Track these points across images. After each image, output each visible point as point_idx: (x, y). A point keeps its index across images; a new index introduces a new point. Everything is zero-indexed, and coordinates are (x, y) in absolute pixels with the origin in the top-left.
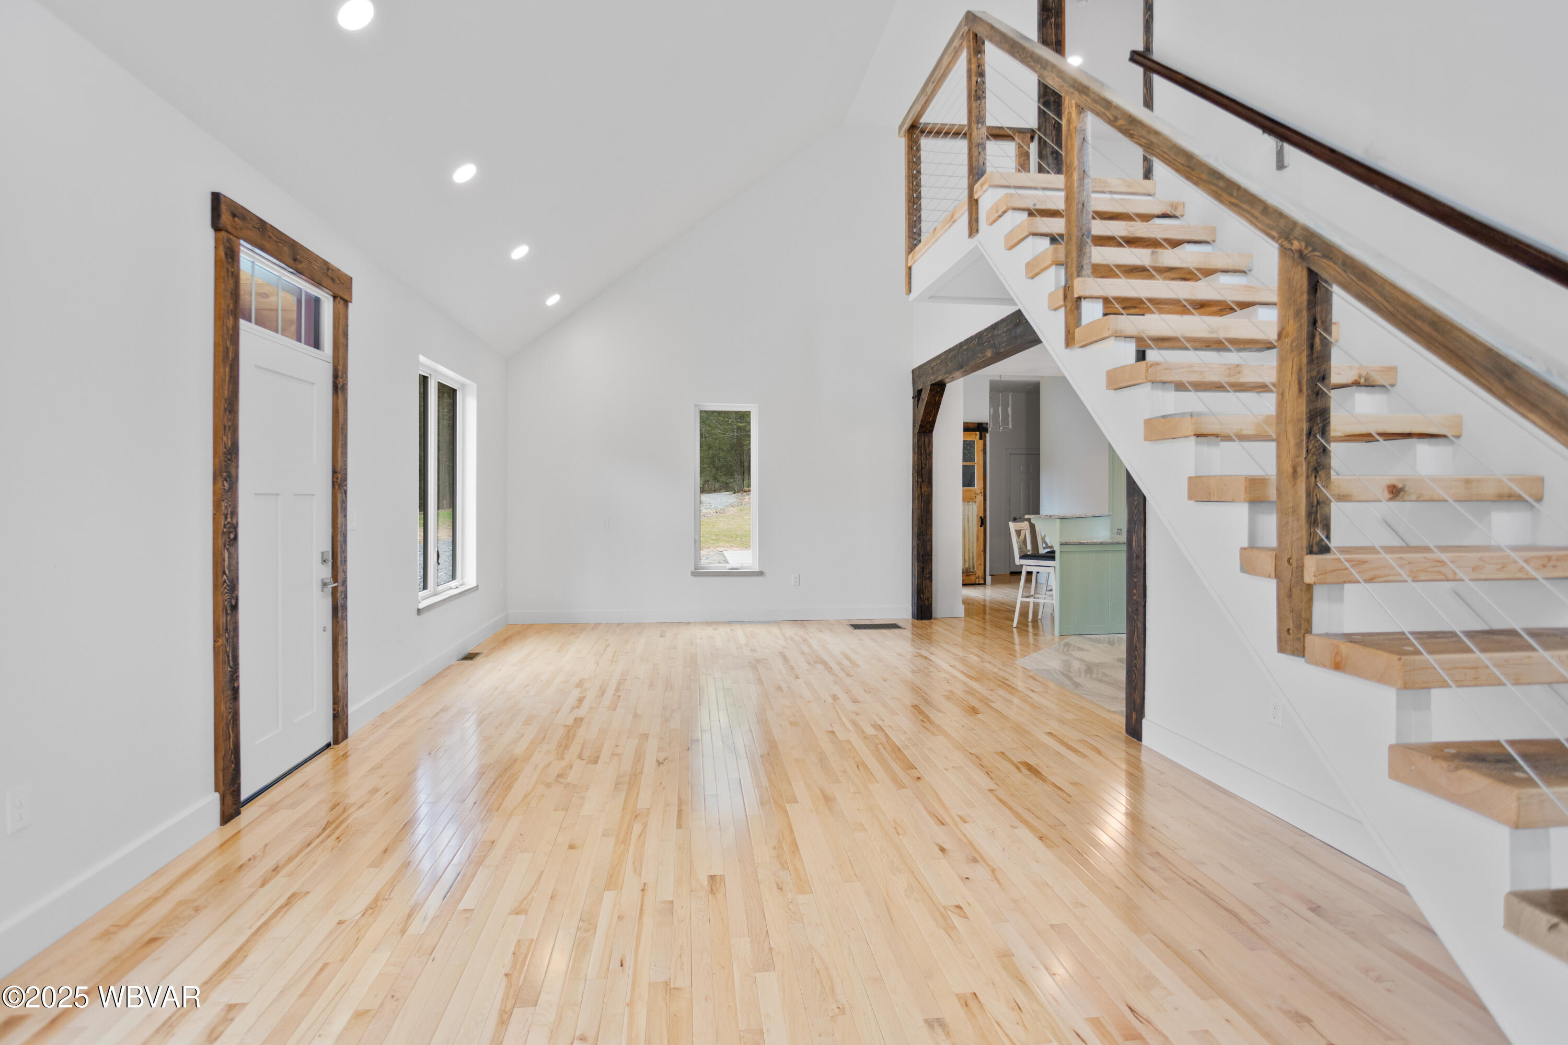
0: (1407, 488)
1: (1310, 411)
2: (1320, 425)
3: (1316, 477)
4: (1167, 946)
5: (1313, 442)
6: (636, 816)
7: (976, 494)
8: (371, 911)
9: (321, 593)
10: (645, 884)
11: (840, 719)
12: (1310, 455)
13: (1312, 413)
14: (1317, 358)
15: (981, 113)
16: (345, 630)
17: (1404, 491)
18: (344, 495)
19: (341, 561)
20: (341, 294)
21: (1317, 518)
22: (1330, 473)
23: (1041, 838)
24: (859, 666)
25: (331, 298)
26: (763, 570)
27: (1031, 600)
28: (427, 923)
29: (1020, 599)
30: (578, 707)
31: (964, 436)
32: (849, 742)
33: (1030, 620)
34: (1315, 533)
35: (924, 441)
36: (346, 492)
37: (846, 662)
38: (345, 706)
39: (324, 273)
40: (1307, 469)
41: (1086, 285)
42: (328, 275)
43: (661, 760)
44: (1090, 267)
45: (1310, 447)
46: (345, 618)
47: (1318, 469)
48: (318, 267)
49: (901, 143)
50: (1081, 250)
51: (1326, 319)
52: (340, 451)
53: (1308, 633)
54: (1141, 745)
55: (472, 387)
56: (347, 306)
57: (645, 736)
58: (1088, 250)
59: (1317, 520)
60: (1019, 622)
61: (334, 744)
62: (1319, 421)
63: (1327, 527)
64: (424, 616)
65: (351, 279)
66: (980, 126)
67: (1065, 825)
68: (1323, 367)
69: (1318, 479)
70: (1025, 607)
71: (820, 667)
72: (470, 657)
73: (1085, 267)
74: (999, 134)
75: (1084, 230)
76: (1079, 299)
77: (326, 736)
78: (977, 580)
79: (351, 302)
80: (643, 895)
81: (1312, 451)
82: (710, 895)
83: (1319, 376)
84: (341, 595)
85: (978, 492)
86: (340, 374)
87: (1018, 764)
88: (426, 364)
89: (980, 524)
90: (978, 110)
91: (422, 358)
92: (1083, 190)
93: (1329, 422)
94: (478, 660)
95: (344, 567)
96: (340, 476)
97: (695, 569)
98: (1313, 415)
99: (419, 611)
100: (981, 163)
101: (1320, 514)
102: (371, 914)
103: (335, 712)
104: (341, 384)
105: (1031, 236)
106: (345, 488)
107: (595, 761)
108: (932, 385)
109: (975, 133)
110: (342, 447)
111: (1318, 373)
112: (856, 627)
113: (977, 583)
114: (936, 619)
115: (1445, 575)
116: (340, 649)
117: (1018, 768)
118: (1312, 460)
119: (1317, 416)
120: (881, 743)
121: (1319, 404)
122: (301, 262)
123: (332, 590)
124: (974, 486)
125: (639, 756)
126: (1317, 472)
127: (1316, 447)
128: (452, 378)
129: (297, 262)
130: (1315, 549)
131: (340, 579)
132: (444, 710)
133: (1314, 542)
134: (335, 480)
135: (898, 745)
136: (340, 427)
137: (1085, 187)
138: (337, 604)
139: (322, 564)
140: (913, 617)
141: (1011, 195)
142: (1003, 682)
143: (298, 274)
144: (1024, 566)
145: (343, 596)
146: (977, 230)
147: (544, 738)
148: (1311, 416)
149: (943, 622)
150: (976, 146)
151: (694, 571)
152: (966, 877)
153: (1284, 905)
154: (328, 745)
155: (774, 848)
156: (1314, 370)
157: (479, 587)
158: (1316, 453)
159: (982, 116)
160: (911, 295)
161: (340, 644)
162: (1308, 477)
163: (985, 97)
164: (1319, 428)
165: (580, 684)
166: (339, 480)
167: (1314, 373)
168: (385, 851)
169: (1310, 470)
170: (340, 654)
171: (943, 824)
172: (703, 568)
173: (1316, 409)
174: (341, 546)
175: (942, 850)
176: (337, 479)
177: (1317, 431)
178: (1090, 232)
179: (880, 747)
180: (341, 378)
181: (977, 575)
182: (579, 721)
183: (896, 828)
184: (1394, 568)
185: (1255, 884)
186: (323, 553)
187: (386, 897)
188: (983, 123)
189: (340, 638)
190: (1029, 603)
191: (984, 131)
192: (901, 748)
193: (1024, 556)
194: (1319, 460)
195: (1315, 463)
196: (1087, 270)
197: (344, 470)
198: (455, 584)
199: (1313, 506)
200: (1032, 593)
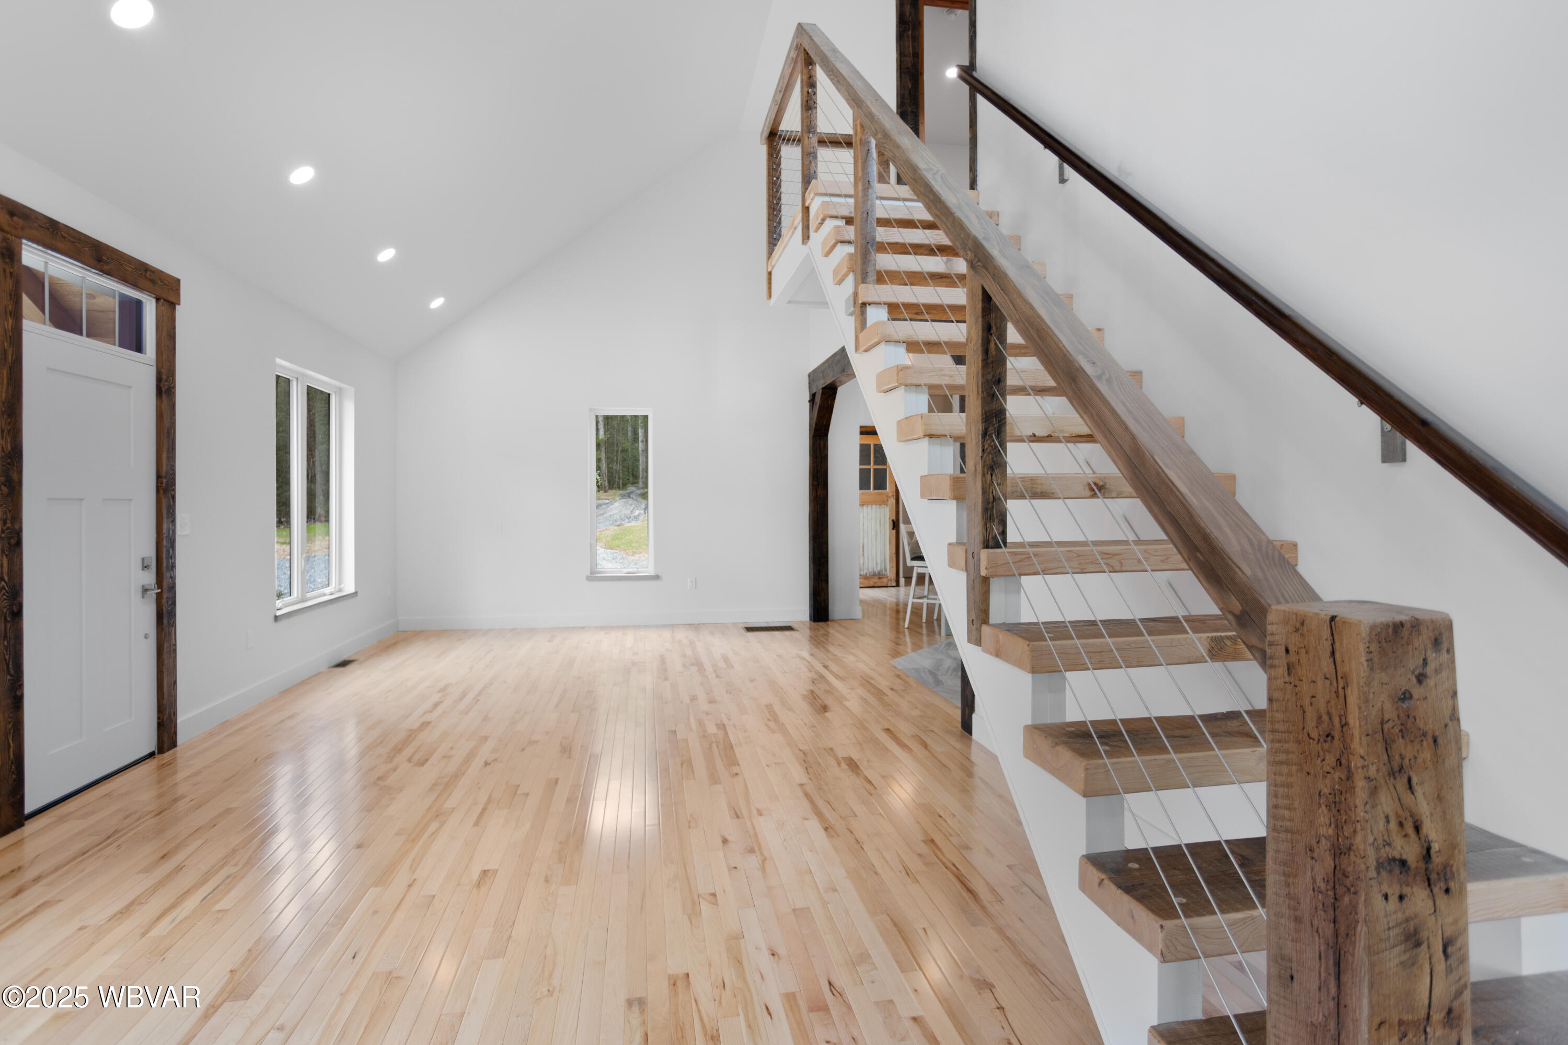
0: (1107, 486)
1: (986, 413)
2: (996, 426)
3: (992, 475)
4: (895, 925)
5: (989, 442)
6: (437, 815)
7: (888, 497)
8: (119, 916)
9: (141, 599)
10: (415, 880)
11: (688, 718)
12: (986, 454)
13: (988, 414)
14: (993, 362)
15: (812, 123)
16: (173, 637)
17: (1105, 488)
18: (171, 500)
19: (167, 568)
20: (164, 296)
21: (993, 513)
22: (1006, 471)
23: (826, 829)
24: (733, 667)
25: (154, 301)
26: (659, 575)
27: (925, 601)
28: (174, 924)
29: (911, 600)
30: (431, 712)
31: (861, 439)
32: (686, 740)
33: (924, 620)
34: (992, 528)
35: (820, 445)
36: (174, 497)
37: (722, 664)
38: (172, 715)
39: (141, 274)
40: (983, 467)
41: (872, 292)
42: (146, 277)
43: (489, 761)
44: (875, 274)
45: (986, 446)
46: (173, 625)
47: (994, 467)
48: (131, 268)
49: (763, 150)
50: (866, 258)
51: (1000, 325)
52: (164, 455)
53: (985, 623)
54: (971, 739)
55: (350, 391)
56: (174, 308)
57: (485, 739)
58: (872, 258)
59: (993, 516)
60: (910, 622)
61: (158, 753)
62: (995, 422)
63: (1003, 523)
64: (283, 624)
65: (179, 281)
66: (811, 135)
67: (856, 816)
68: (998, 371)
69: (994, 476)
70: (917, 611)
71: (694, 669)
72: (344, 664)
73: (870, 274)
74: (835, 142)
75: (868, 239)
76: (864, 305)
77: (148, 743)
78: (889, 582)
79: (179, 304)
80: (407, 892)
81: (988, 450)
82: (475, 888)
83: (994, 380)
84: (168, 602)
85: (890, 495)
86: (164, 377)
87: (841, 759)
88: (285, 367)
89: (892, 527)
90: (809, 120)
91: (279, 361)
92: (867, 200)
93: (1005, 423)
94: (350, 668)
95: (172, 572)
96: (164, 481)
97: (591, 574)
98: (989, 416)
99: (276, 618)
100: (812, 171)
101: (996, 510)
102: (119, 918)
103: (160, 721)
104: (166, 387)
105: (839, 245)
106: (173, 493)
107: (422, 763)
108: (823, 388)
109: (806, 141)
110: (168, 452)
111: (993, 376)
112: (750, 629)
113: (889, 585)
114: (833, 621)
115: (1112, 566)
116: (165, 656)
117: (839, 764)
118: (987, 459)
119: (993, 417)
120: (716, 742)
121: (994, 406)
122: (107, 263)
123: (157, 595)
124: (886, 489)
125: (468, 760)
126: (993, 470)
127: (992, 447)
128: (323, 382)
129: (102, 263)
130: (991, 543)
131: (165, 585)
132: (291, 717)
133: (990, 536)
134: (159, 485)
135: (733, 742)
136: (166, 431)
137: (870, 197)
138: (162, 611)
139: (143, 570)
140: (811, 619)
141: (827, 202)
142: (867, 682)
143: (105, 275)
144: (915, 568)
145: (170, 602)
146: (808, 237)
147: (382, 742)
148: (986, 417)
149: (840, 625)
150: (807, 155)
151: (589, 575)
152: (735, 866)
153: (1026, 885)
154: (151, 755)
155: (561, 843)
156: (990, 373)
157: (359, 593)
158: (992, 452)
159: (813, 125)
160: (772, 299)
161: (165, 651)
162: (984, 475)
163: (816, 108)
164: (995, 428)
165: (443, 690)
166: (164, 485)
167: (990, 377)
168: (163, 857)
169: (986, 468)
170: (166, 662)
171: (738, 817)
172: (600, 573)
173: (992, 410)
174: (168, 551)
175: (725, 841)
176: (162, 483)
177: (993, 431)
178: (874, 238)
179: (714, 746)
180: (166, 381)
181: (889, 578)
182: (426, 724)
183: (689, 822)
184: (1061, 561)
185: (1009, 867)
186: (143, 559)
187: (143, 901)
188: (814, 132)
189: (166, 645)
190: (922, 604)
191: (814, 140)
192: (734, 746)
193: (913, 559)
194: (995, 459)
195: (991, 461)
196: (872, 276)
197: (171, 475)
198: (329, 591)
199: (989, 503)
200: (926, 594)
